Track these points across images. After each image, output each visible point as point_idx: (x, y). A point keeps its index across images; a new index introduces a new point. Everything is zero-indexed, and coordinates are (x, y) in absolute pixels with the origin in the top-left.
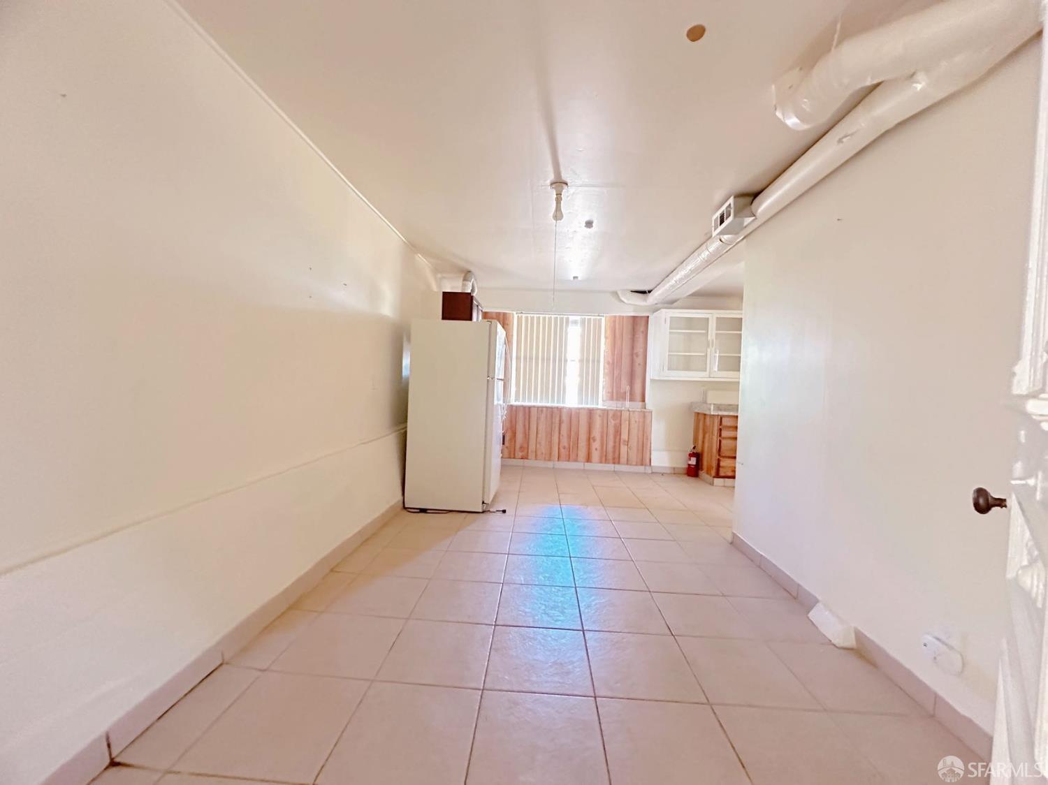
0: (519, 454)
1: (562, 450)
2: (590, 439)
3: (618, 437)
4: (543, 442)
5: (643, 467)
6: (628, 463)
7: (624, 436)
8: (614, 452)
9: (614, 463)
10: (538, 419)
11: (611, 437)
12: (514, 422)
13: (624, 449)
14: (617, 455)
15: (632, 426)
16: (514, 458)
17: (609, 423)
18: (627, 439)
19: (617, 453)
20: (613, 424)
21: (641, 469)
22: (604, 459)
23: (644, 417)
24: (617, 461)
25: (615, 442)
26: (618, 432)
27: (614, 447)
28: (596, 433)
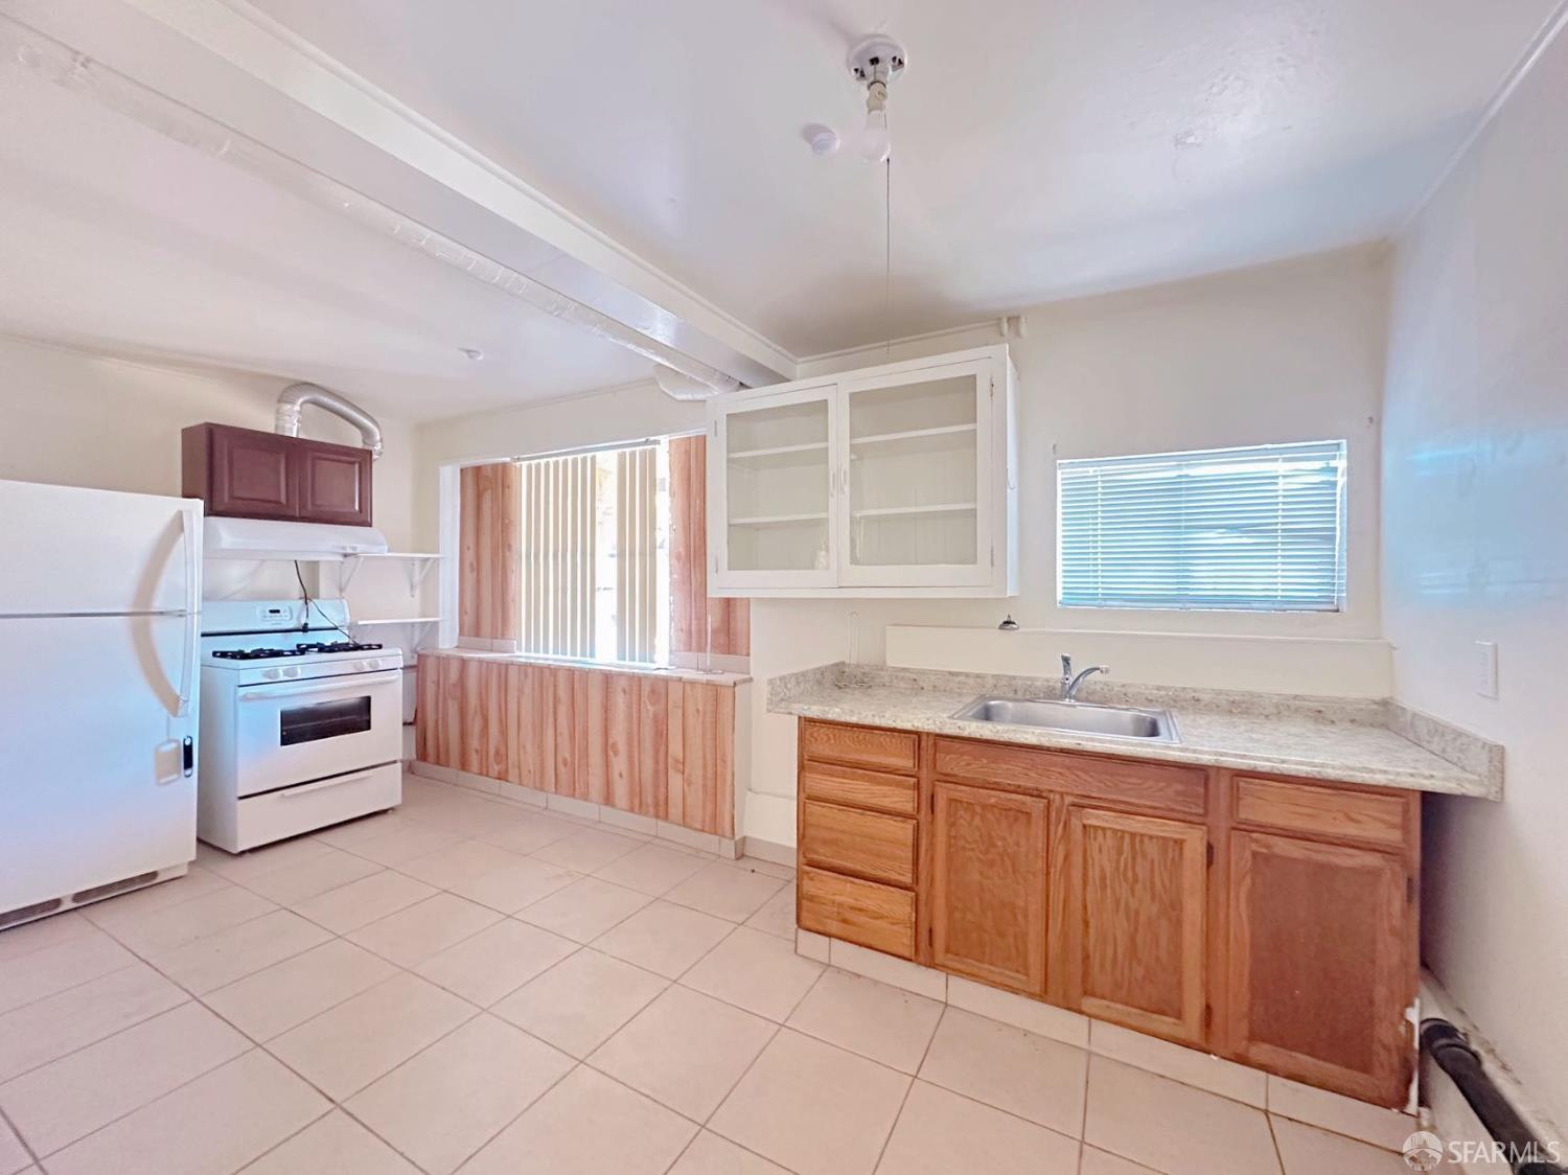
0: (495, 769)
1: (562, 770)
2: (607, 748)
3: (663, 748)
4: (529, 748)
5: (716, 838)
6: (685, 823)
7: (675, 748)
8: (656, 786)
9: (657, 816)
10: (520, 691)
11: (648, 745)
12: (484, 696)
13: (676, 781)
14: (662, 798)
15: (691, 721)
16: (487, 776)
17: (643, 710)
18: (680, 756)
19: (662, 789)
20: (651, 714)
21: (709, 841)
22: (637, 805)
23: (716, 700)
24: (661, 811)
25: (657, 762)
26: (661, 735)
27: (656, 772)
28: (619, 735)
